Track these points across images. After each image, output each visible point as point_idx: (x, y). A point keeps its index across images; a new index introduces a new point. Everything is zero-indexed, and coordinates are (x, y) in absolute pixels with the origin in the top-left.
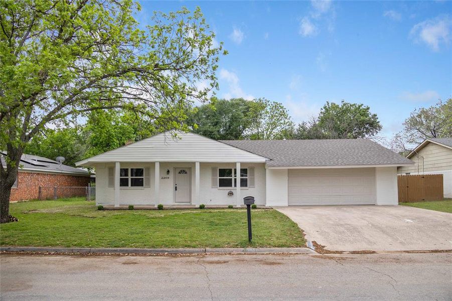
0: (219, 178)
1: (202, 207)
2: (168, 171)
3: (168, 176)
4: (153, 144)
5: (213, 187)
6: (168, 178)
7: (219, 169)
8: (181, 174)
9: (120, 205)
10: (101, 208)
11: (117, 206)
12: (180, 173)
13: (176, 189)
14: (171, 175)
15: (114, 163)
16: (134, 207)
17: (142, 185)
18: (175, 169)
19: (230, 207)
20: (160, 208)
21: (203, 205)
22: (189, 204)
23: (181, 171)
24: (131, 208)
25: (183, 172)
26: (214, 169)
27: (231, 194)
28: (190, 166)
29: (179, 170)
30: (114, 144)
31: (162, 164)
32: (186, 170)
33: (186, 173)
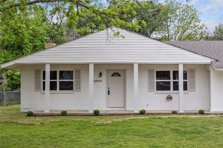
0: (156, 81)
1: (142, 113)
2: (101, 74)
3: (100, 79)
4: (87, 44)
5: (150, 90)
6: (101, 81)
7: (157, 71)
8: (114, 77)
9: (50, 111)
10: (30, 114)
11: (47, 111)
12: (112, 76)
13: (109, 93)
14: (104, 78)
15: (44, 65)
16: (67, 112)
17: (71, 89)
18: (108, 71)
19: (174, 113)
20: (96, 113)
21: (144, 110)
22: (123, 109)
23: (115, 74)
24: (64, 114)
25: (116, 74)
26: (150, 72)
27: (169, 98)
28: (125, 69)
29: (112, 73)
30: (27, 47)
31: (96, 65)
32: (120, 73)
33: (120, 75)
